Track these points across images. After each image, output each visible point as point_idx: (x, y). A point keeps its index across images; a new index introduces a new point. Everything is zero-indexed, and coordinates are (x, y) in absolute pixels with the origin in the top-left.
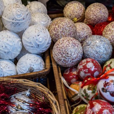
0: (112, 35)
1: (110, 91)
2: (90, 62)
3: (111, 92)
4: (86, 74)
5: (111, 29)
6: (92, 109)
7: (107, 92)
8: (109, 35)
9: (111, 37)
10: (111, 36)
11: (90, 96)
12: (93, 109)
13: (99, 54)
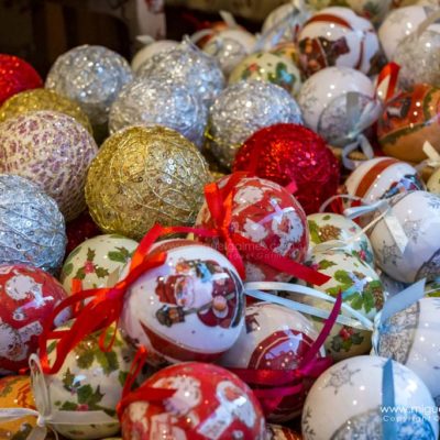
0: (33, 162)
1: (197, 305)
2: (11, 274)
3: (203, 307)
4: (22, 330)
5: (20, 142)
6: (168, 408)
7: (187, 318)
8: (21, 167)
9: (36, 171)
10: (30, 166)
11: (102, 392)
12: (173, 409)
13: (29, 241)
